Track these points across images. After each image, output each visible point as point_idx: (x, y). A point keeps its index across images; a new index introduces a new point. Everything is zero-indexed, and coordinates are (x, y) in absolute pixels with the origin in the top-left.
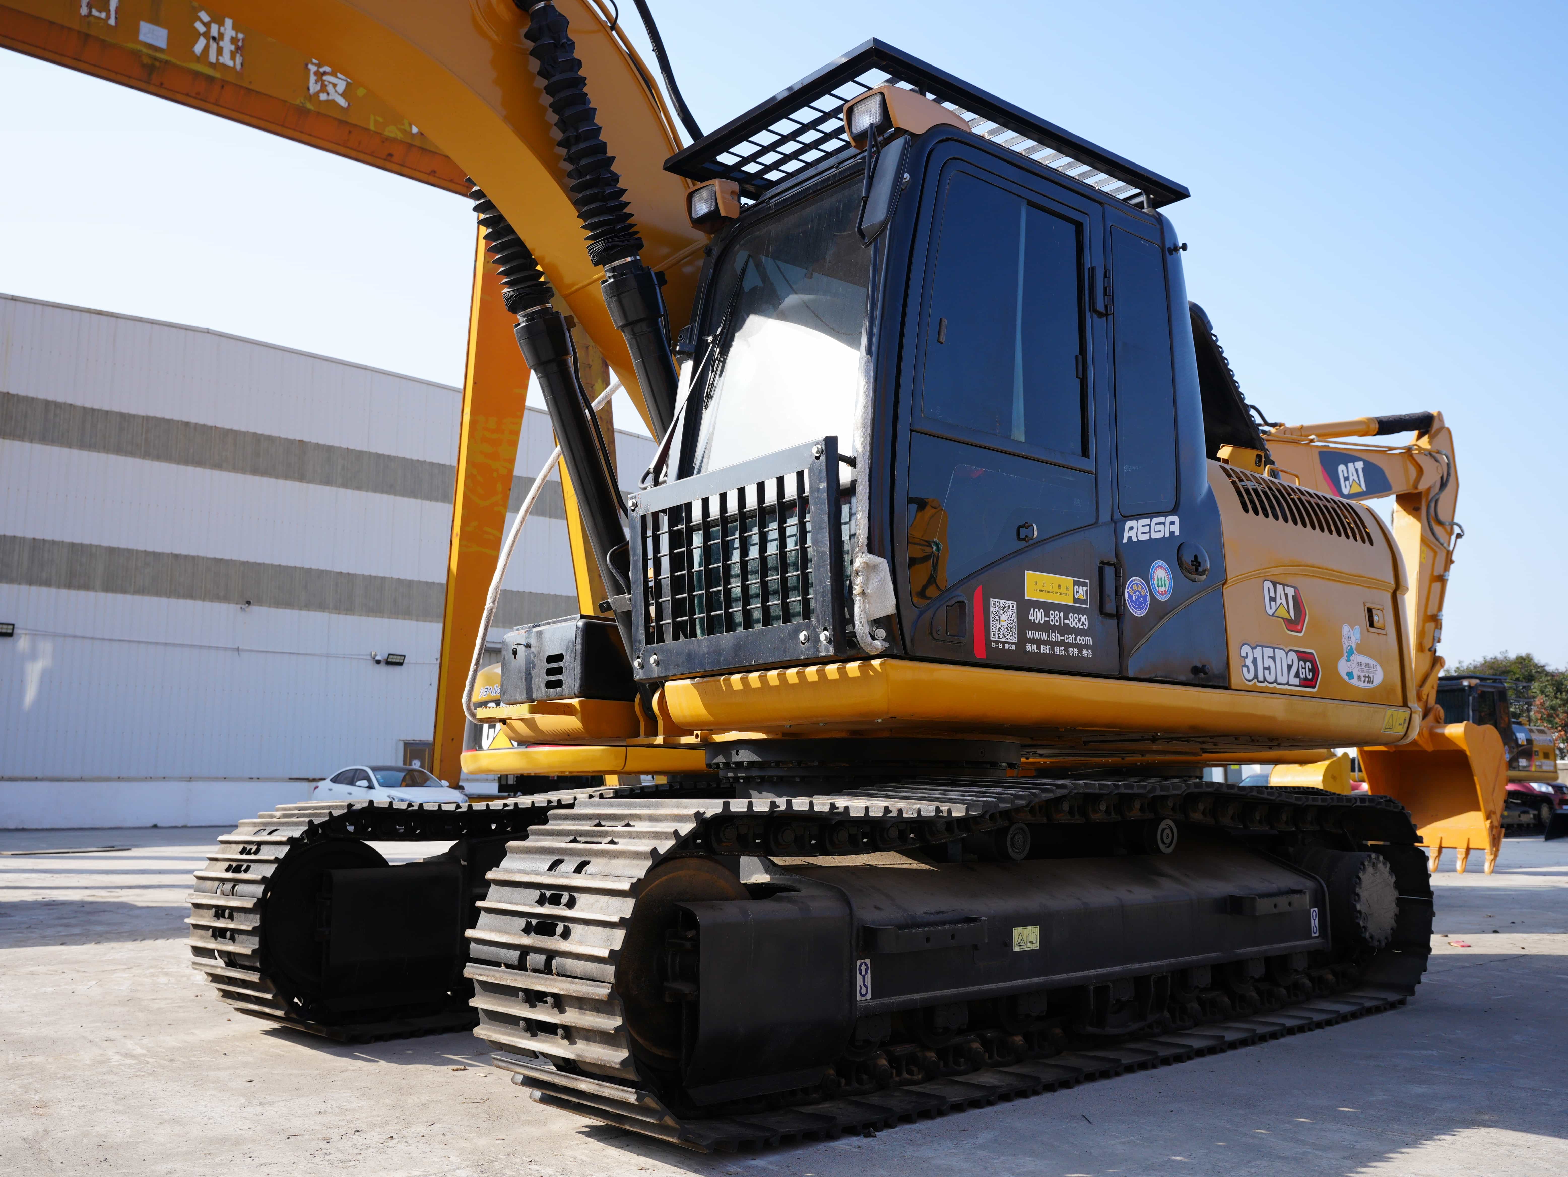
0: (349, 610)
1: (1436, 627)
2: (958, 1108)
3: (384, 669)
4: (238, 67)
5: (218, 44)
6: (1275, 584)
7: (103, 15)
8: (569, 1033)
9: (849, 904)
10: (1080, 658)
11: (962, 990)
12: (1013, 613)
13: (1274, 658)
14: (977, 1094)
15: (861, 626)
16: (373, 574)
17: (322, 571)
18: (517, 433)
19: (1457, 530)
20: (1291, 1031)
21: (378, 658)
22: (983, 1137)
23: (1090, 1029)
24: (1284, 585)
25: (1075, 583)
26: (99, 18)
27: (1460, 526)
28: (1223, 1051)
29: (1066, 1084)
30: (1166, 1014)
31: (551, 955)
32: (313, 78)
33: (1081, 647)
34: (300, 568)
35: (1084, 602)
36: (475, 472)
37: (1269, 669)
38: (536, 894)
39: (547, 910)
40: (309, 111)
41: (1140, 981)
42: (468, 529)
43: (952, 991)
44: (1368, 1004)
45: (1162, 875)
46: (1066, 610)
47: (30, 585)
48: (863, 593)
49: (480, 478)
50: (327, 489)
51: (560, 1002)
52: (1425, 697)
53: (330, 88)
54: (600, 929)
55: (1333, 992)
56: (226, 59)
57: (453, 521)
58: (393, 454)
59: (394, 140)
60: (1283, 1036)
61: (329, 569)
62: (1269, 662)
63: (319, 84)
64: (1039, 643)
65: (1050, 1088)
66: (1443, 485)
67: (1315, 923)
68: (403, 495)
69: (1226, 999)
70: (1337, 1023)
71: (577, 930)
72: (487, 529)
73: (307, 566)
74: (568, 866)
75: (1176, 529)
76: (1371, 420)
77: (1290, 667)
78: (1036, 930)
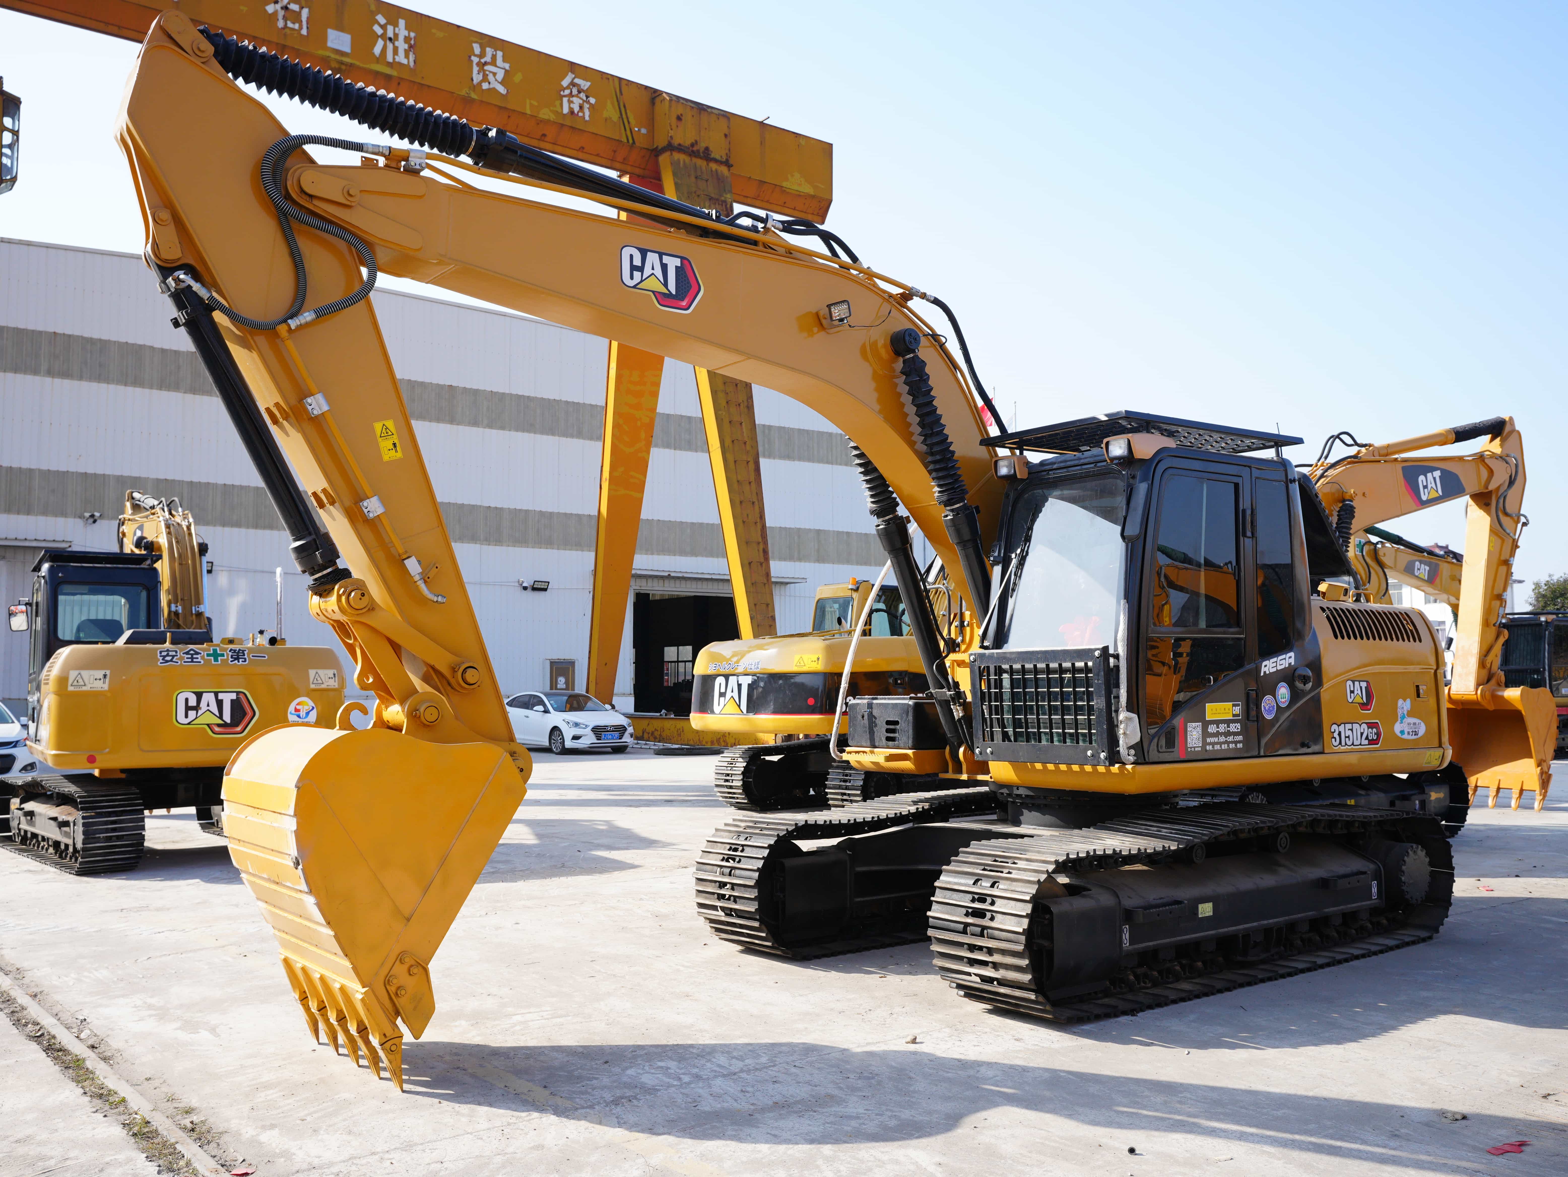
0: (499, 542)
1: (1501, 605)
2: (1174, 1002)
3: (529, 594)
4: (412, 64)
5: (394, 44)
6: (1353, 682)
7: (297, 26)
8: (996, 966)
9: (1118, 897)
10: (1236, 749)
11: (1173, 939)
12: (1200, 730)
13: (1352, 730)
14: (1184, 995)
15: (1122, 748)
16: (518, 507)
17: (473, 506)
18: (658, 384)
19: (1523, 520)
20: (1357, 957)
21: (524, 585)
22: (1192, 1017)
23: (1240, 958)
24: (1359, 681)
25: (1234, 705)
26: (293, 29)
27: (1526, 517)
28: (1315, 970)
29: (1229, 989)
30: (1282, 948)
31: (984, 928)
32: (475, 69)
33: (1236, 743)
34: (454, 504)
35: (1238, 715)
36: (621, 422)
37: (1348, 737)
38: (970, 897)
39: (977, 905)
40: (473, 100)
41: (1268, 931)
42: (616, 474)
43: (1168, 940)
44: (1407, 939)
45: (1280, 865)
46: (1228, 722)
47: (224, 526)
48: (1124, 733)
49: (626, 428)
50: (475, 429)
51: (990, 951)
52: (1488, 665)
53: (491, 77)
54: (1013, 917)
55: (1385, 931)
56: (401, 58)
57: (602, 467)
58: (532, 395)
59: (547, 122)
60: (1352, 960)
61: (479, 504)
62: (1349, 733)
63: (481, 74)
64: (1213, 744)
65: (1220, 991)
66: (1511, 482)
67: (1374, 890)
68: (542, 433)
69: (1318, 938)
70: (1387, 952)
71: (998, 917)
72: (632, 473)
73: (460, 502)
74: (986, 883)
75: (1292, 661)
76: (1449, 431)
77: (1362, 734)
78: (1210, 905)
